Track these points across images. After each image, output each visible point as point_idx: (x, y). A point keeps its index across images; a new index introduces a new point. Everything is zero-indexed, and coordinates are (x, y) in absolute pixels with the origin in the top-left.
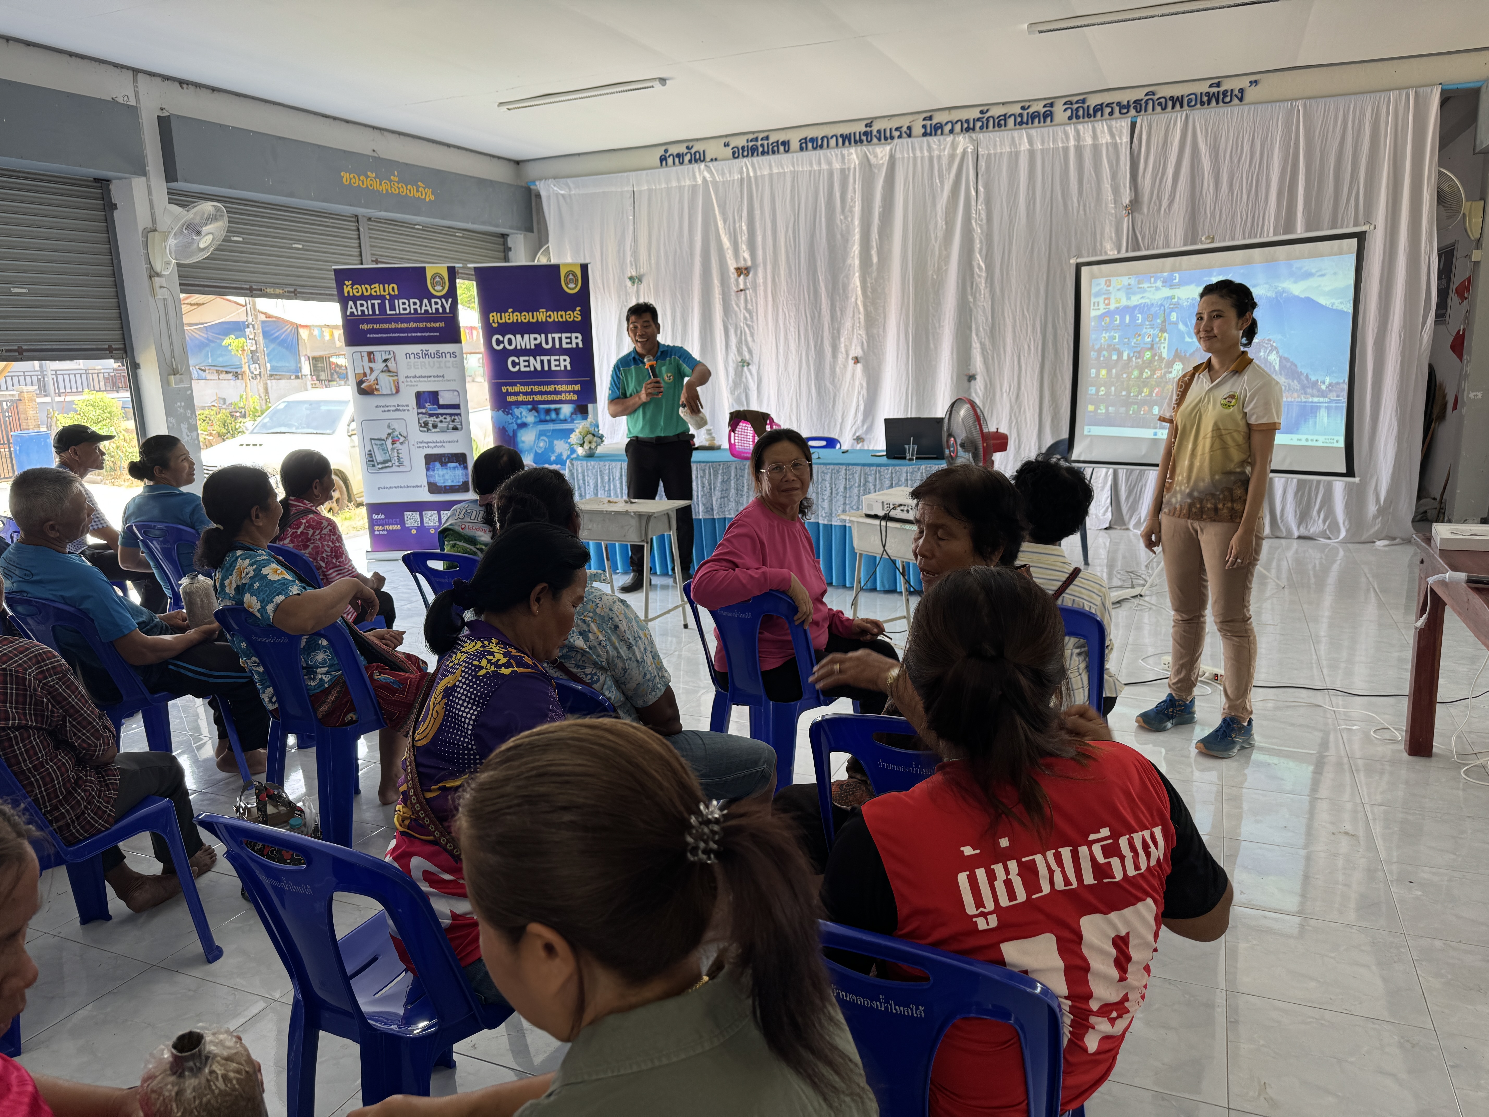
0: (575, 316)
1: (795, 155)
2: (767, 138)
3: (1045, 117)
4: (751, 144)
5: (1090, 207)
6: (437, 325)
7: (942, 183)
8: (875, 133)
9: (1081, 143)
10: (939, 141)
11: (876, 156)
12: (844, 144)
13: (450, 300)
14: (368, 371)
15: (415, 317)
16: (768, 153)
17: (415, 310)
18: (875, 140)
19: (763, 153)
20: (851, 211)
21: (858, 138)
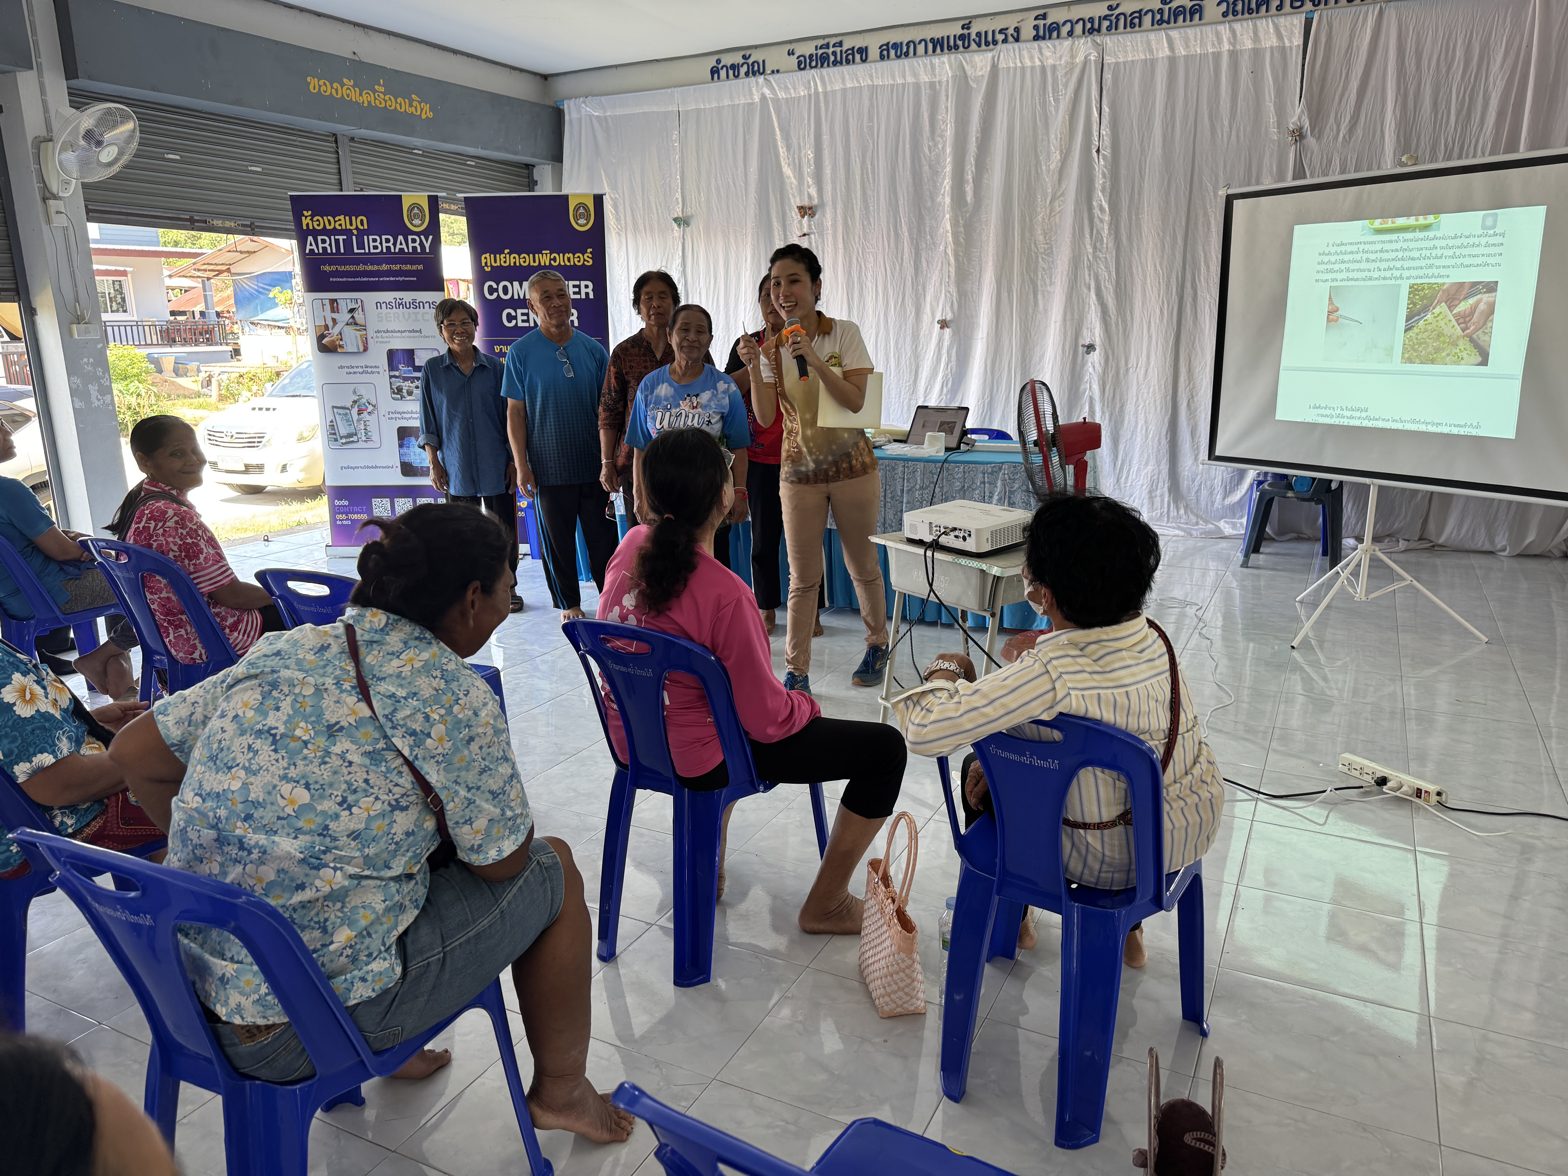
0: (586, 259)
1: (873, 65)
2: (840, 44)
3: (1192, 14)
4: (820, 52)
5: (1245, 131)
6: (414, 267)
7: (1057, 100)
8: (973, 36)
9: (1238, 47)
10: (1055, 47)
11: (974, 66)
12: (934, 51)
13: (431, 237)
14: (330, 324)
15: (389, 257)
16: (841, 63)
17: (388, 248)
18: (973, 46)
19: (835, 63)
20: (942, 136)
21: (952, 43)
